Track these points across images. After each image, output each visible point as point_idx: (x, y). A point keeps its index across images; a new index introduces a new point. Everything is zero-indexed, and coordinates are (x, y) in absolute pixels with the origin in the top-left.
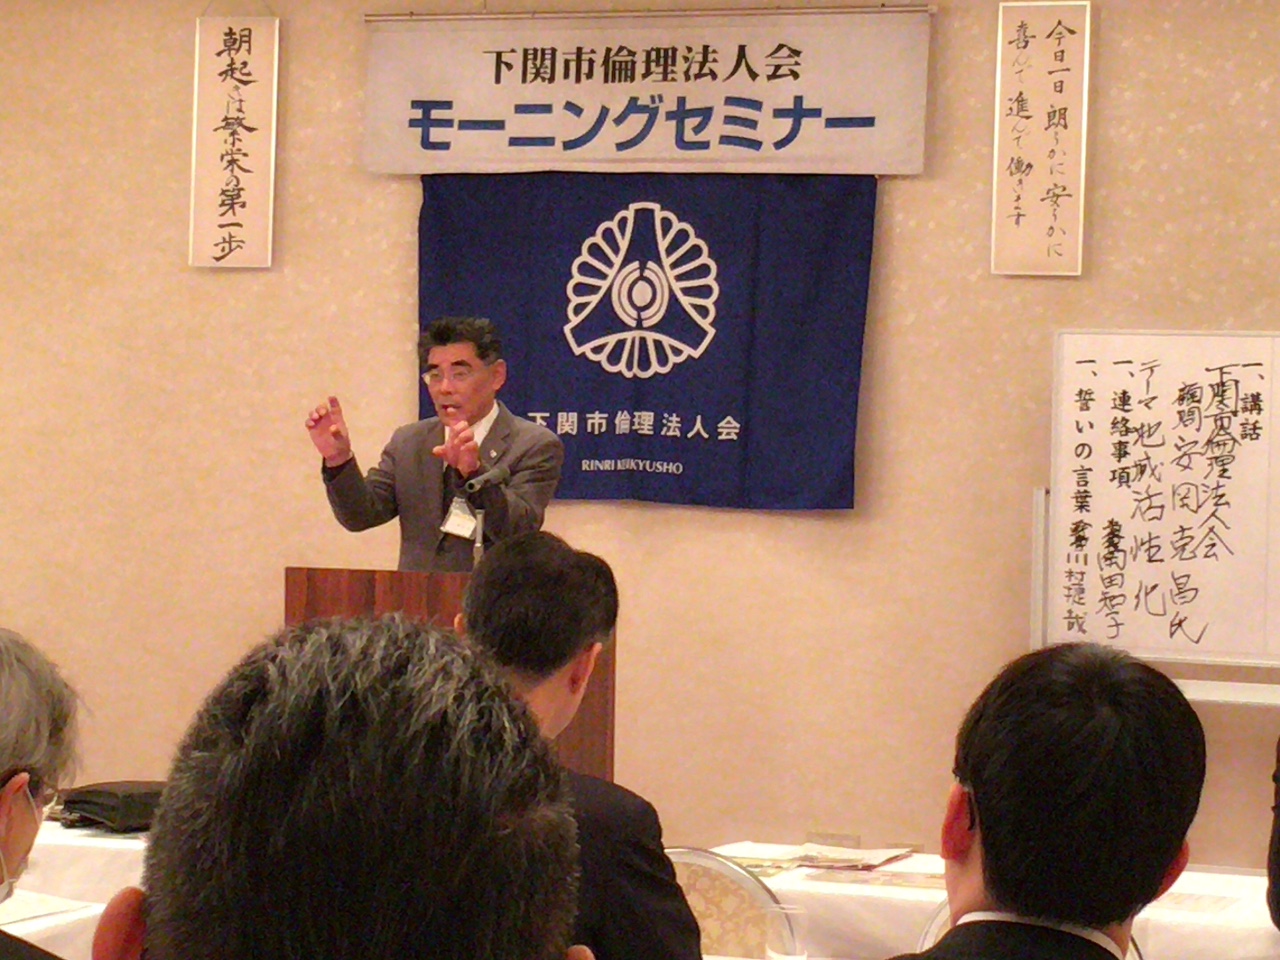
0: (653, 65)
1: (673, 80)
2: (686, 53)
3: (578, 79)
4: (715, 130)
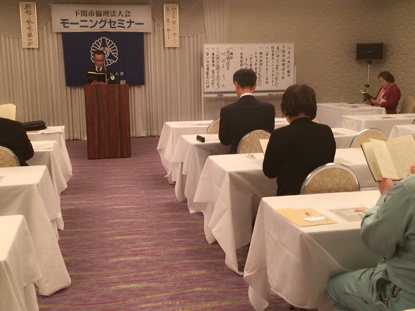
0: (105, 14)
1: (109, 16)
2: (110, 12)
3: (91, 16)
4: (117, 25)
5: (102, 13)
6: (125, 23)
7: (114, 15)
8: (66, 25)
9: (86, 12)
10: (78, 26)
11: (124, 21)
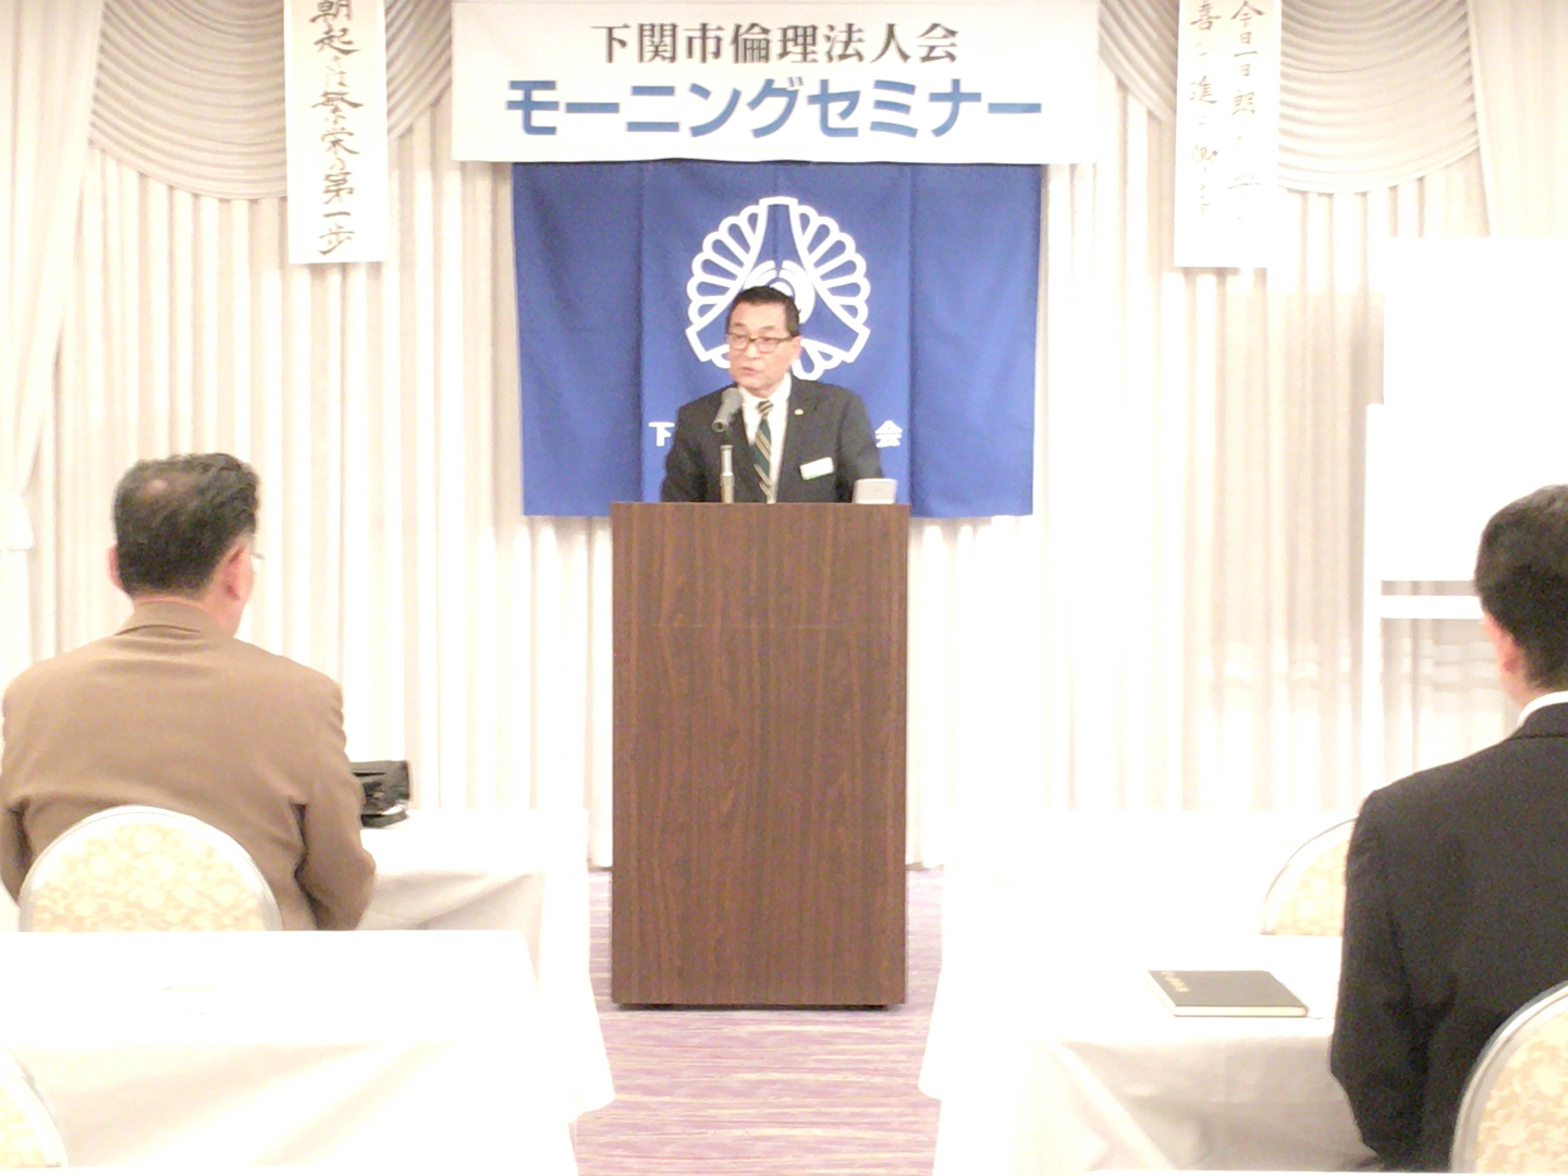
0: (790, 45)
1: (814, 61)
2: (827, 32)
3: (704, 59)
4: (864, 114)
5: (775, 38)
6: (917, 101)
7: (850, 51)
8: (540, 118)
9: (667, 33)
10: (616, 122)
11: (909, 89)
